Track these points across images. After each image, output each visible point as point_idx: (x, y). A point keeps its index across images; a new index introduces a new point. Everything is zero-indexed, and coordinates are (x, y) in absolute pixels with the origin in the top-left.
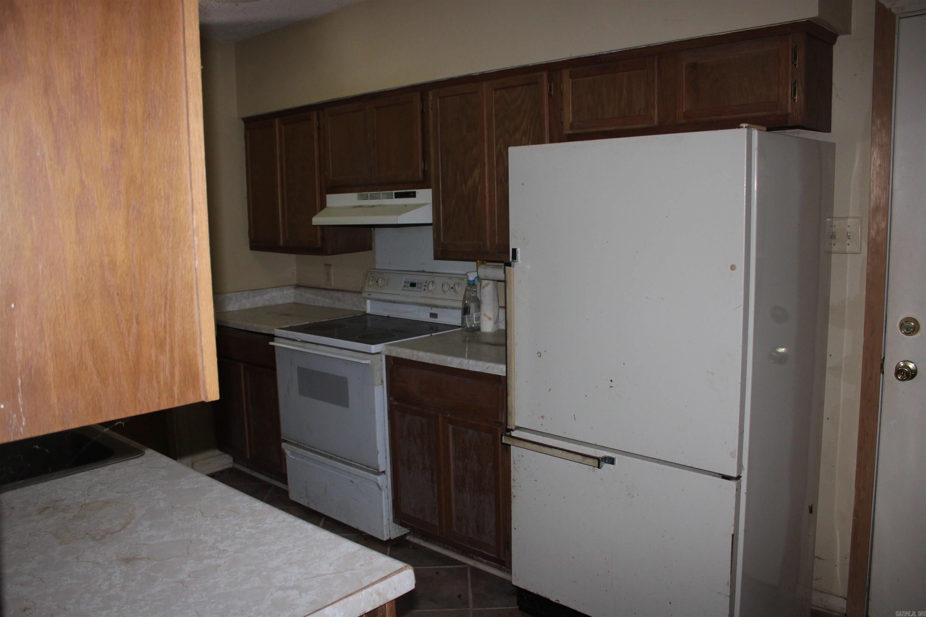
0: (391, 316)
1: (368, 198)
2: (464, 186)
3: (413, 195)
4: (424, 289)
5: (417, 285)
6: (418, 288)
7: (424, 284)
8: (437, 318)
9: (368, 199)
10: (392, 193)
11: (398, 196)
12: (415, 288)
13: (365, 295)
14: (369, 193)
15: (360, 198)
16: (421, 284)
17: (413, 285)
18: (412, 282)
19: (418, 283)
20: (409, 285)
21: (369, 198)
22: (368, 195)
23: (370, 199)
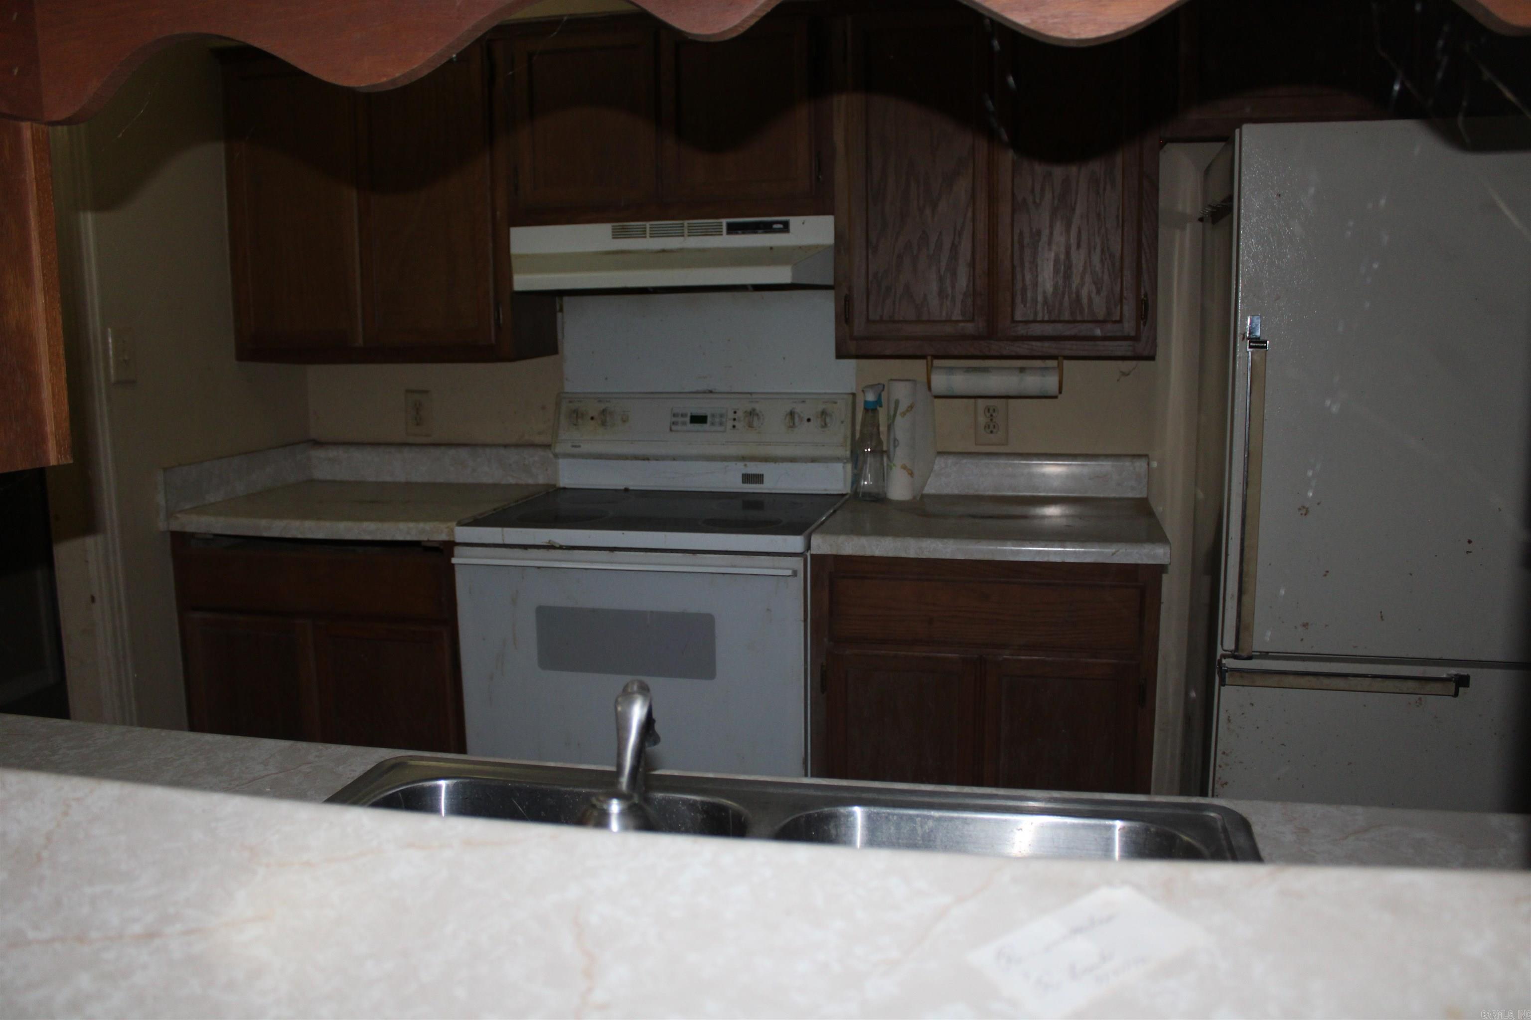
0: (631, 488)
1: (645, 234)
2: (928, 212)
3: (786, 228)
4: (734, 427)
5: (709, 419)
6: (713, 424)
7: (732, 416)
8: (763, 483)
9: (645, 237)
10: (721, 223)
11: (733, 229)
12: (706, 427)
13: (559, 449)
14: (648, 224)
15: (616, 235)
16: (721, 416)
17: (698, 419)
18: (693, 414)
19: (713, 416)
20: (688, 419)
21: (648, 235)
22: (645, 228)
23: (651, 237)
